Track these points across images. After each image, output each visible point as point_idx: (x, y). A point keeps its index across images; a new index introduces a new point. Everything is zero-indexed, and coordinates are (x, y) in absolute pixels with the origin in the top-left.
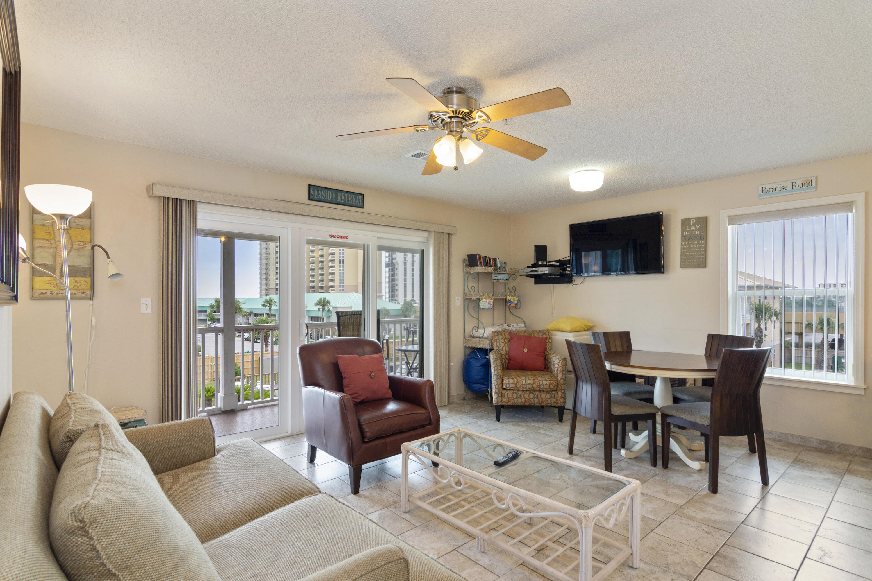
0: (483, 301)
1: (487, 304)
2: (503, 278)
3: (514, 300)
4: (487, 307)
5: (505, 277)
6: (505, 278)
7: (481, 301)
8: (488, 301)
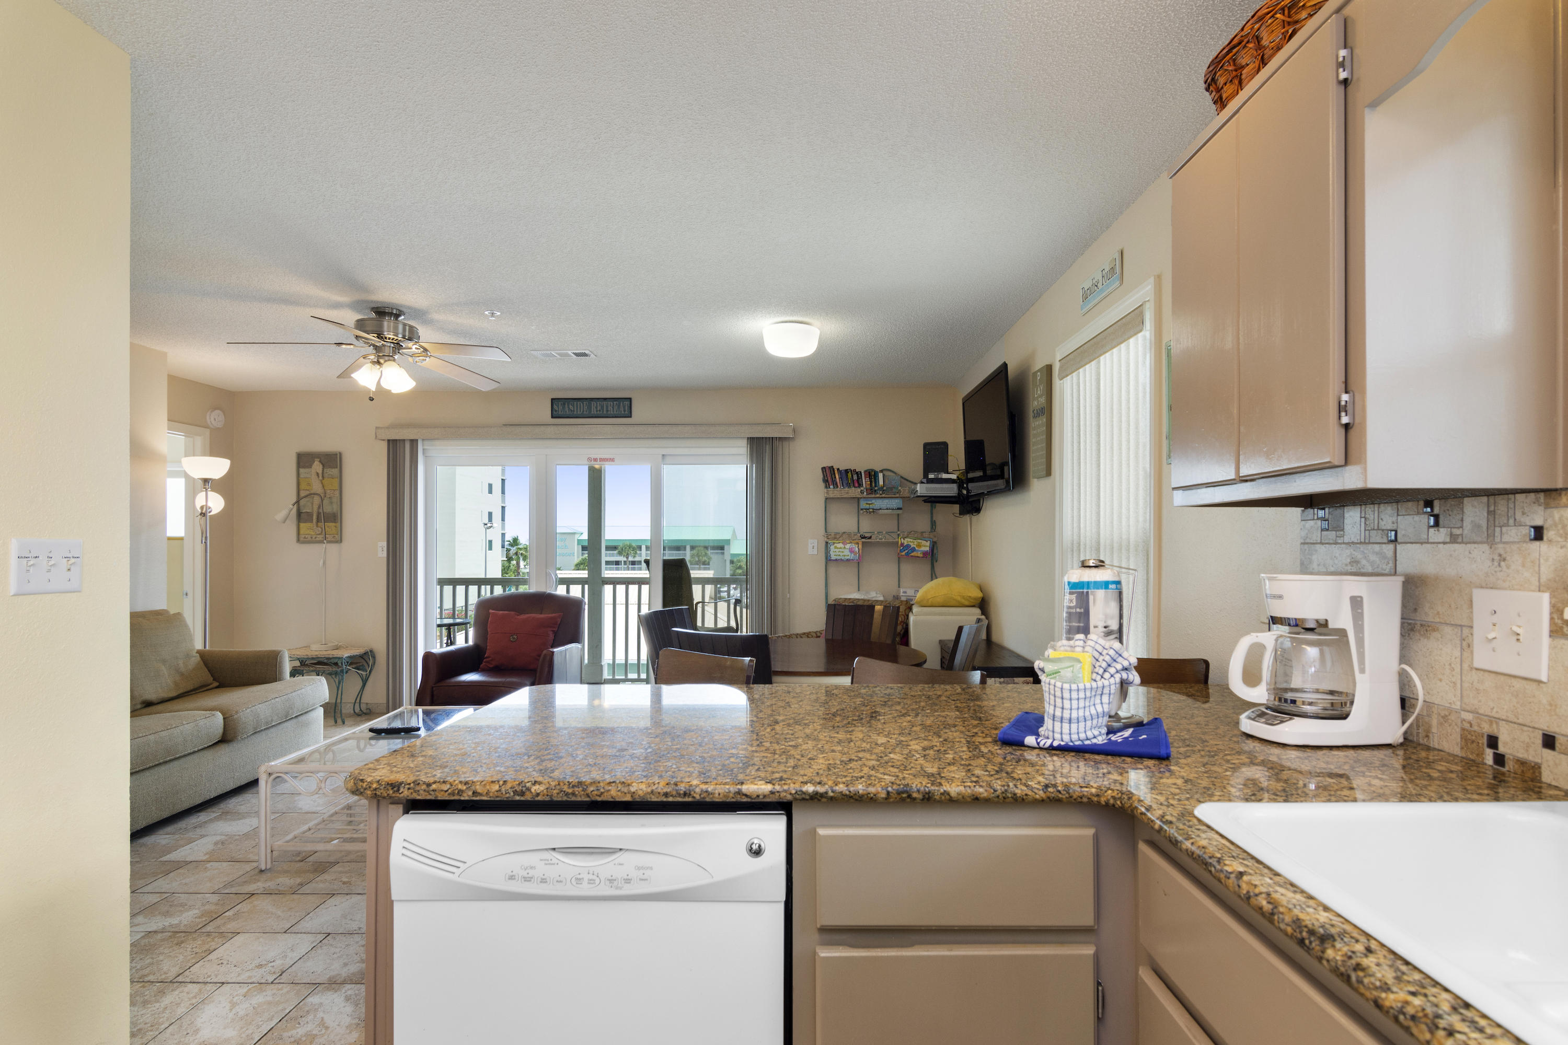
0: (836, 547)
1: (847, 552)
2: (891, 506)
3: (919, 546)
4: (848, 557)
5: (896, 503)
6: (895, 506)
7: (832, 547)
8: (848, 546)
